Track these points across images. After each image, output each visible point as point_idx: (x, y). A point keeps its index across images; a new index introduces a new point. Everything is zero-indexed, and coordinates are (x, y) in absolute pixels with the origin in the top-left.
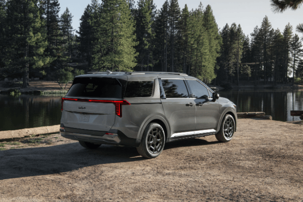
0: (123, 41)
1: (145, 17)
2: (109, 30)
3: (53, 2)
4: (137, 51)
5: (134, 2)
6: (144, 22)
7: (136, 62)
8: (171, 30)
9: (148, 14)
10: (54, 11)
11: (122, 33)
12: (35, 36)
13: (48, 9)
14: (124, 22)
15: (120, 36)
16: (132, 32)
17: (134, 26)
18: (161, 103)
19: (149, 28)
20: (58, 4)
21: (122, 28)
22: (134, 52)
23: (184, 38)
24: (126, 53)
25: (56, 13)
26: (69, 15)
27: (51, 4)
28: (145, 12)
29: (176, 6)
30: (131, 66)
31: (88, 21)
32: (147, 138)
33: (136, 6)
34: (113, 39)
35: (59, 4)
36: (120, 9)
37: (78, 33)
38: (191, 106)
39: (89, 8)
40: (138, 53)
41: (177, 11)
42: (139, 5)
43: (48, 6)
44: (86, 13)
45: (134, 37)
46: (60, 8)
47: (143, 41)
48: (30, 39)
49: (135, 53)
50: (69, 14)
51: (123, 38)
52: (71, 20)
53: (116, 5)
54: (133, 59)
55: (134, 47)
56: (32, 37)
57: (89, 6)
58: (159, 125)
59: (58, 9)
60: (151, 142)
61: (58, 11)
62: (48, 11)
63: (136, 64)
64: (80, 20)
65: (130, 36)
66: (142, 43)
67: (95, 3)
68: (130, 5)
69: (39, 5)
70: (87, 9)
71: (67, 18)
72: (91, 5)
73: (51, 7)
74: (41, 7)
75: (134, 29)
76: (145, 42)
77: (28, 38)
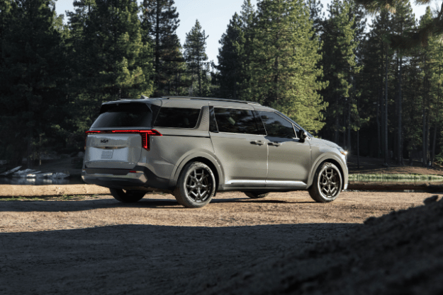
0: (295, 80)
1: (343, 35)
2: (269, 59)
3: (167, 10)
4: (325, 100)
5: (322, 6)
6: (340, 43)
7: (323, 121)
8: (397, 58)
9: (348, 27)
10: (170, 27)
11: (294, 66)
12: (131, 74)
13: (158, 23)
14: (299, 45)
15: (291, 70)
16: (315, 62)
17: (319, 52)
18: (209, 137)
19: (350, 55)
20: (176, 13)
21: (294, 55)
22: (320, 101)
23: (423, 73)
24: (302, 103)
25: (171, 30)
26: (200, 35)
27: (163, 14)
28: (343, 25)
29: (406, 12)
30: (313, 128)
31: (233, 44)
32: (186, 180)
33: (325, 15)
34: (276, 77)
35: (178, 14)
36: (291, 20)
37: (215, 67)
38: (260, 145)
39: (237, 20)
40: (327, 104)
41: (408, 21)
42: (331, 12)
43: (157, 18)
44: (230, 30)
45: (320, 72)
46: (179, 21)
47: (339, 81)
48: (122, 79)
49: (322, 103)
50: (201, 31)
51: (297, 75)
52: (204, 43)
53: (282, 12)
54: (316, 114)
55: (319, 92)
56: (126, 74)
57: (235, 16)
58: (205, 166)
59: (176, 23)
60: (193, 187)
61: (176, 27)
62: (157, 28)
63: (324, 124)
64: (220, 42)
65: (310, 70)
66: (335, 83)
67: (247, 11)
68: (314, 12)
69: (141, 17)
70: (233, 22)
71: (196, 39)
72: (240, 14)
73: (164, 20)
74: (145, 20)
75: (320, 56)
76: (343, 81)
77: (119, 77)
